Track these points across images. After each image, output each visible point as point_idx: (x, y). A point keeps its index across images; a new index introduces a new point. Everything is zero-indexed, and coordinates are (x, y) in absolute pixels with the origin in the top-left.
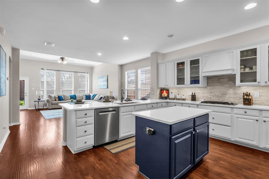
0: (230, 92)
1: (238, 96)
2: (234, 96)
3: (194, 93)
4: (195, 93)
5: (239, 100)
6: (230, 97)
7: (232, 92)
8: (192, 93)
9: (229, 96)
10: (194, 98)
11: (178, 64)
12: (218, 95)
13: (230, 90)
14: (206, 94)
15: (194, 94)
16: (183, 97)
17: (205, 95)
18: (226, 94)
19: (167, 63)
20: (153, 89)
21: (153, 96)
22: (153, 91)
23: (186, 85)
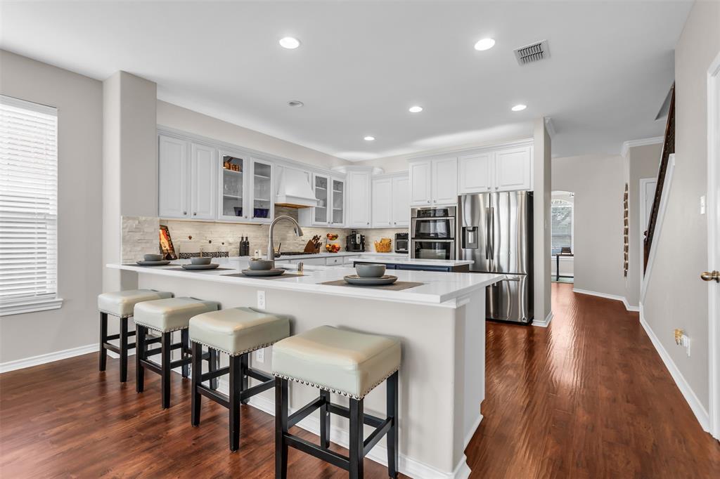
0: (289, 235)
1: (296, 242)
2: (293, 241)
3: (244, 236)
4: (247, 238)
6: (289, 244)
7: (292, 235)
8: (242, 238)
9: (289, 242)
10: (244, 249)
11: (228, 160)
13: (289, 232)
14: (260, 239)
15: (245, 240)
16: (223, 250)
17: (259, 241)
19: (194, 142)
20: (137, 222)
21: (139, 249)
22: (137, 230)
23: (246, 217)
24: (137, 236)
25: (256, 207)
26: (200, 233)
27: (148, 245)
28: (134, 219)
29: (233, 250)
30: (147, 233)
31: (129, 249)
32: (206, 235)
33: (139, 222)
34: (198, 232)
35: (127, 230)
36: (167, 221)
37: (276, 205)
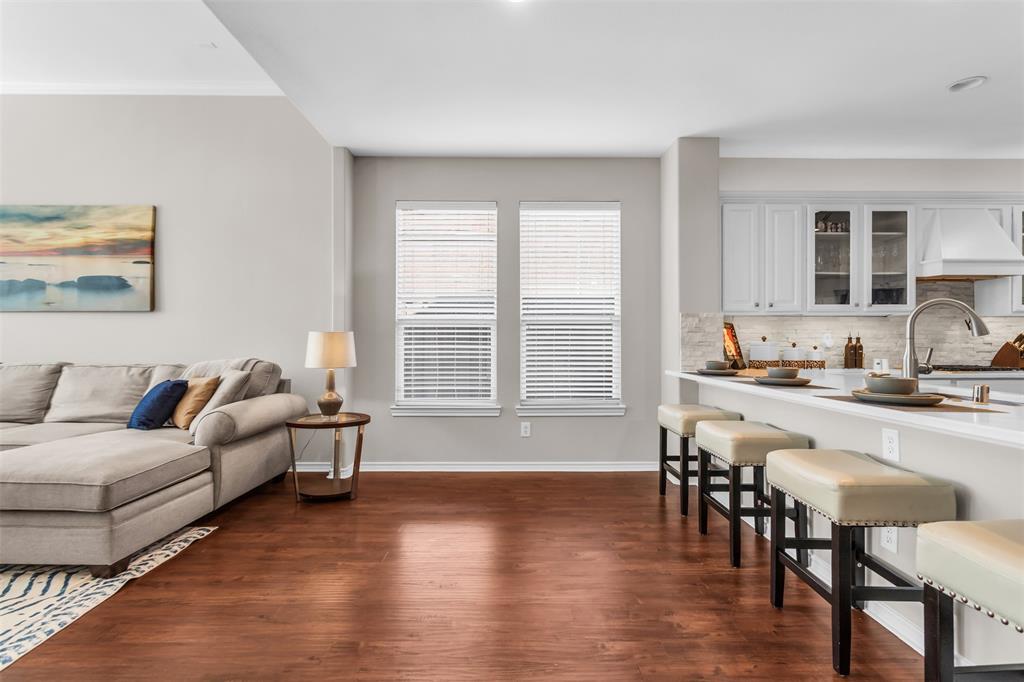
0: (953, 333)
1: (972, 346)
2: (964, 345)
3: (854, 336)
4: (858, 339)
5: (973, 356)
6: (952, 351)
7: (958, 333)
8: (850, 339)
9: (951, 346)
10: (854, 356)
11: (823, 217)
12: (923, 344)
13: (953, 328)
14: (885, 340)
15: (854, 342)
16: (816, 357)
17: (882, 345)
18: (943, 341)
19: (768, 203)
20: (697, 320)
21: (699, 353)
22: (697, 329)
23: (857, 305)
24: (698, 337)
25: (878, 287)
26: (778, 333)
27: (710, 349)
28: (693, 316)
29: (832, 357)
30: (709, 333)
31: (688, 354)
32: (787, 335)
33: (700, 321)
34: (774, 331)
35: (687, 330)
36: (733, 317)
37: (919, 280)
